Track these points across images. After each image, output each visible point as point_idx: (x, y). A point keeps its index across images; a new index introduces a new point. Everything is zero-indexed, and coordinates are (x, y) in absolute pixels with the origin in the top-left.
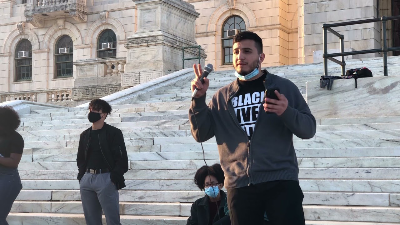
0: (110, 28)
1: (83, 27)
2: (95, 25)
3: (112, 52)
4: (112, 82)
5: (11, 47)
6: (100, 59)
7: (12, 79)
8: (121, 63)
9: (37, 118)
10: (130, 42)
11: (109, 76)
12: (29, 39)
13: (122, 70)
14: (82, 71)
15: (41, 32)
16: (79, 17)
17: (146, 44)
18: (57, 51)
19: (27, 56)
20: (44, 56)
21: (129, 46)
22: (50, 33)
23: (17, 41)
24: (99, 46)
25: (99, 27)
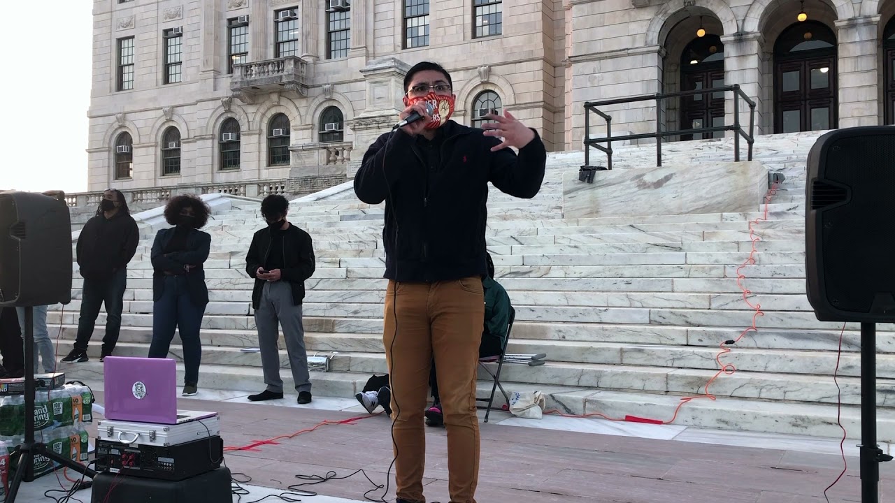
0: (335, 104)
1: (302, 104)
2: (317, 102)
3: (337, 134)
4: (335, 172)
5: (214, 127)
6: (322, 143)
7: (216, 167)
8: (347, 148)
9: (239, 215)
10: (357, 123)
11: (332, 164)
12: (237, 118)
13: (348, 157)
14: (299, 157)
15: (251, 109)
16: (298, 91)
17: (377, 125)
18: (270, 132)
19: (234, 139)
20: (255, 138)
21: (356, 127)
22: (262, 110)
23: (222, 120)
24: (322, 127)
25: (321, 103)
